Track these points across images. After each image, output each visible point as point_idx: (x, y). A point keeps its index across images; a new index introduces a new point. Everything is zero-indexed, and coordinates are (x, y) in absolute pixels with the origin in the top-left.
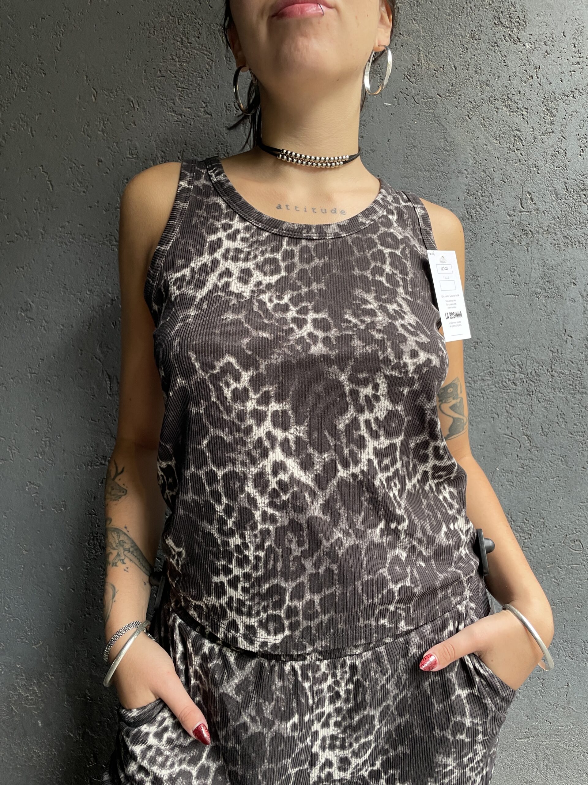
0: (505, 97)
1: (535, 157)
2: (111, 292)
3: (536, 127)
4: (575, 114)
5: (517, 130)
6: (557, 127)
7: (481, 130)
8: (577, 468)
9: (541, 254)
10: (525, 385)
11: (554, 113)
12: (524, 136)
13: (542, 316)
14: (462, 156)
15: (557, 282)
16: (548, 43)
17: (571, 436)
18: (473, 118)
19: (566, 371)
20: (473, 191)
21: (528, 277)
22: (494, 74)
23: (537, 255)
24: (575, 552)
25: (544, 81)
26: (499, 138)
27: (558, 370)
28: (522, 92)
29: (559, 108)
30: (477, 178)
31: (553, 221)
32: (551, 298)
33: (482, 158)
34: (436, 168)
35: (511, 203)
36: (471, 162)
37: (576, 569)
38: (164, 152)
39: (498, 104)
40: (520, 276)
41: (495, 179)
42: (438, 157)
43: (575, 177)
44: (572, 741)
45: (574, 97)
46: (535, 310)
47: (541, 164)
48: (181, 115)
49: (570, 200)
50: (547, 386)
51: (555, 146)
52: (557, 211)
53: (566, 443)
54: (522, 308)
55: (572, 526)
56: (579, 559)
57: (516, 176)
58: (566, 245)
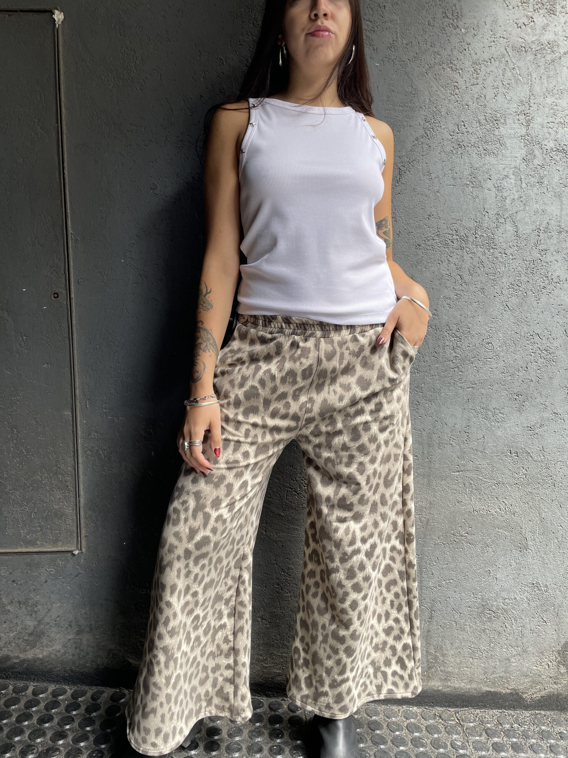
0: (449, 62)
1: (466, 99)
3: (468, 80)
4: (491, 73)
6: (480, 81)
7: (434, 82)
8: (491, 296)
9: (470, 160)
10: (459, 242)
11: (479, 72)
12: (460, 86)
13: (470, 199)
14: (422, 98)
15: (479, 178)
16: (475, 29)
17: (487, 276)
18: (429, 74)
19: (484, 234)
20: (428, 119)
21: (462, 174)
22: (442, 48)
23: (467, 161)
25: (472, 52)
26: (445, 87)
27: (480, 233)
28: (459, 59)
29: (482, 69)
30: (431, 112)
31: (477, 140)
32: (476, 188)
33: (434, 99)
34: (406, 104)
35: (452, 127)
36: (428, 101)
39: (445, 66)
40: (456, 173)
41: (442, 113)
42: (407, 98)
43: (491, 112)
44: (487, 475)
45: (491, 63)
46: (466, 195)
49: (488, 127)
50: (473, 244)
51: (479, 93)
52: (480, 134)
53: (484, 280)
54: (458, 194)
55: (487, 334)
56: (491, 354)
57: (455, 111)
58: (485, 155)
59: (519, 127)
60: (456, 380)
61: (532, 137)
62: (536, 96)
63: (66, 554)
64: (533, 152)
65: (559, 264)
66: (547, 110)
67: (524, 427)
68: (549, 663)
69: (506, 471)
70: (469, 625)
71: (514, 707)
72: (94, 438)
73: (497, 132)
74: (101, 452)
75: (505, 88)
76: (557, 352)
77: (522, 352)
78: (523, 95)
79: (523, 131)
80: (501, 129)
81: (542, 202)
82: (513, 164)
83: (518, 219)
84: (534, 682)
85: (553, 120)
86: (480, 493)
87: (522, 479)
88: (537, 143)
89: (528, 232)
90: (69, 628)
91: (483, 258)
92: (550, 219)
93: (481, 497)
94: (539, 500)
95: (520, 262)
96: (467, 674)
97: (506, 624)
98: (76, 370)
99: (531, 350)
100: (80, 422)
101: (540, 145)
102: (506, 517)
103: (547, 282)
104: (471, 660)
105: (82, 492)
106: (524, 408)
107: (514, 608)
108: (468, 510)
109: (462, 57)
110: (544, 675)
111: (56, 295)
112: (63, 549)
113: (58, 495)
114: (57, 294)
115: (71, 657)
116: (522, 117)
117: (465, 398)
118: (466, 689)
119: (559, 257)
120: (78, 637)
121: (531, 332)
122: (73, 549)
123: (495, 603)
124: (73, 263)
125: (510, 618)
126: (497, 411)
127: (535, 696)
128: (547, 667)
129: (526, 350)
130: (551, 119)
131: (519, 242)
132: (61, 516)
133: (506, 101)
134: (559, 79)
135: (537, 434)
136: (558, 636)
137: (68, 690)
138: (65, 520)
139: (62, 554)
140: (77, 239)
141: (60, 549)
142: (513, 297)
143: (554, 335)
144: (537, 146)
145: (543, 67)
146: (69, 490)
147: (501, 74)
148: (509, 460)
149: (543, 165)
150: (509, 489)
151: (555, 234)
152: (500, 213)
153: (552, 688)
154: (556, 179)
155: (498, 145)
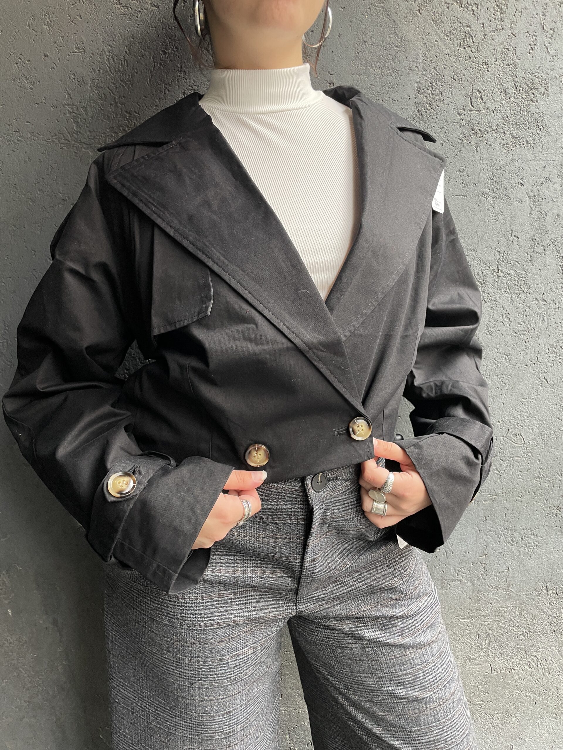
1: (484, 55)
2: (61, 192)
3: (487, 23)
5: (467, 26)
6: (507, 24)
8: (520, 365)
9: (489, 154)
11: (504, 10)
12: (474, 33)
13: (490, 216)
15: (505, 183)
17: (515, 334)
18: (424, 12)
19: (512, 271)
20: (423, 88)
21: (477, 177)
23: (486, 155)
24: (517, 445)
26: (449, 34)
27: (504, 270)
30: (428, 75)
31: (502, 121)
32: (499, 198)
33: (433, 54)
34: (387, 64)
35: (461, 101)
36: (421, 59)
37: (517, 461)
38: (111, 47)
40: (469, 176)
41: (446, 77)
42: (389, 53)
43: (524, 76)
44: (513, 621)
46: (483, 211)
47: (491, 61)
48: (127, 7)
49: (519, 100)
51: (505, 44)
52: (506, 111)
54: (471, 209)
57: (467, 73)
58: (514, 145)
73: (533, 108)
75: (546, 36)
80: (540, 102)
86: (501, 646)
93: (502, 652)
102: (538, 676)
108: (483, 670)
148: (543, 599)
150: (543, 638)
152: (537, 237)
155: (536, 130)
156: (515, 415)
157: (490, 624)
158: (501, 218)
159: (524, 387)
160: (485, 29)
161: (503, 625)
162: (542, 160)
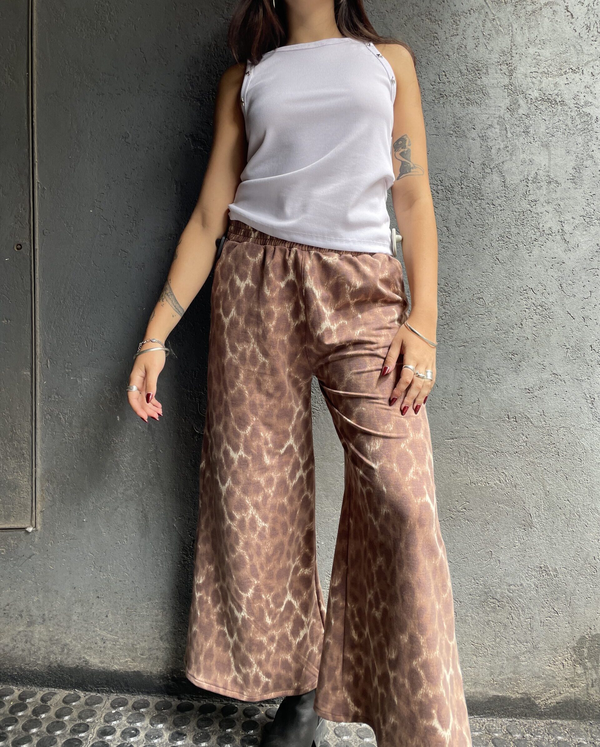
0: (427, 13)
1: (447, 50)
2: (179, 127)
3: (447, 31)
4: (471, 24)
5: (435, 33)
6: (460, 32)
9: (452, 109)
10: (445, 193)
11: (458, 23)
12: (440, 37)
13: (454, 149)
15: (463, 127)
17: (475, 227)
18: (408, 25)
19: (470, 185)
21: (445, 124)
23: (450, 110)
24: (480, 306)
25: (451, 3)
26: (424, 38)
27: (466, 184)
28: (438, 10)
29: (461, 20)
31: (460, 89)
32: (460, 137)
35: (432, 77)
37: (481, 318)
39: (423, 17)
40: (439, 123)
41: (422, 62)
43: (472, 62)
45: (470, 14)
46: (450, 145)
47: (451, 54)
49: (470, 77)
50: (458, 194)
51: (460, 43)
52: (462, 83)
53: (472, 232)
54: (441, 143)
55: (477, 289)
56: (482, 311)
57: (436, 61)
58: (468, 104)
59: (502, 77)
60: (447, 337)
61: (515, 87)
62: (518, 47)
63: (19, 532)
64: (518, 101)
65: (551, 215)
66: (529, 60)
67: (522, 389)
68: (564, 662)
69: (505, 438)
70: (471, 616)
71: (526, 716)
72: (54, 401)
73: (479, 82)
74: (61, 417)
75: (485, 39)
76: (553, 308)
77: (515, 307)
78: (504, 45)
79: (506, 81)
80: (484, 78)
81: (529, 151)
82: (498, 114)
83: (504, 169)
84: (547, 684)
85: (537, 70)
86: (477, 463)
87: (522, 447)
88: (521, 92)
89: (516, 182)
90: (20, 618)
91: (470, 209)
92: (538, 169)
93: (478, 468)
94: (542, 471)
95: (509, 213)
96: (471, 675)
97: (513, 615)
98: (38, 326)
99: (525, 306)
100: (40, 383)
101: (524, 95)
102: (507, 490)
103: (538, 234)
104: (475, 658)
105: (39, 461)
106: (521, 369)
107: (520, 596)
108: (465, 482)
109: (441, 9)
110: (559, 676)
111: (19, 247)
112: (15, 526)
113: (13, 464)
114: (20, 245)
115: (20, 653)
116: (504, 67)
117: (457, 357)
118: (470, 693)
119: (549, 208)
120: (29, 629)
121: (524, 287)
122: (27, 525)
123: (499, 590)
124: (39, 213)
125: (517, 608)
126: (492, 372)
127: (550, 702)
128: (561, 667)
129: (520, 305)
130: (533, 69)
131: (507, 193)
132: (15, 489)
133: (487, 52)
134: (541, 30)
135: (536, 397)
136: (573, 629)
137: (16, 691)
138: (19, 493)
139: (15, 532)
140: (44, 189)
141: (13, 526)
142: (504, 250)
143: (548, 290)
144: (521, 96)
145: (523, 17)
146: (24, 458)
147: (481, 25)
148: (507, 425)
149: (528, 114)
150: (509, 458)
151: (544, 184)
152: (486, 162)
153: (568, 693)
154: (543, 129)
155: (481, 95)
156: (478, 284)
157: (467, 444)
158: (461, 149)
159: (483, 264)
160: (447, 35)
161: (477, 446)
162: (487, 114)
